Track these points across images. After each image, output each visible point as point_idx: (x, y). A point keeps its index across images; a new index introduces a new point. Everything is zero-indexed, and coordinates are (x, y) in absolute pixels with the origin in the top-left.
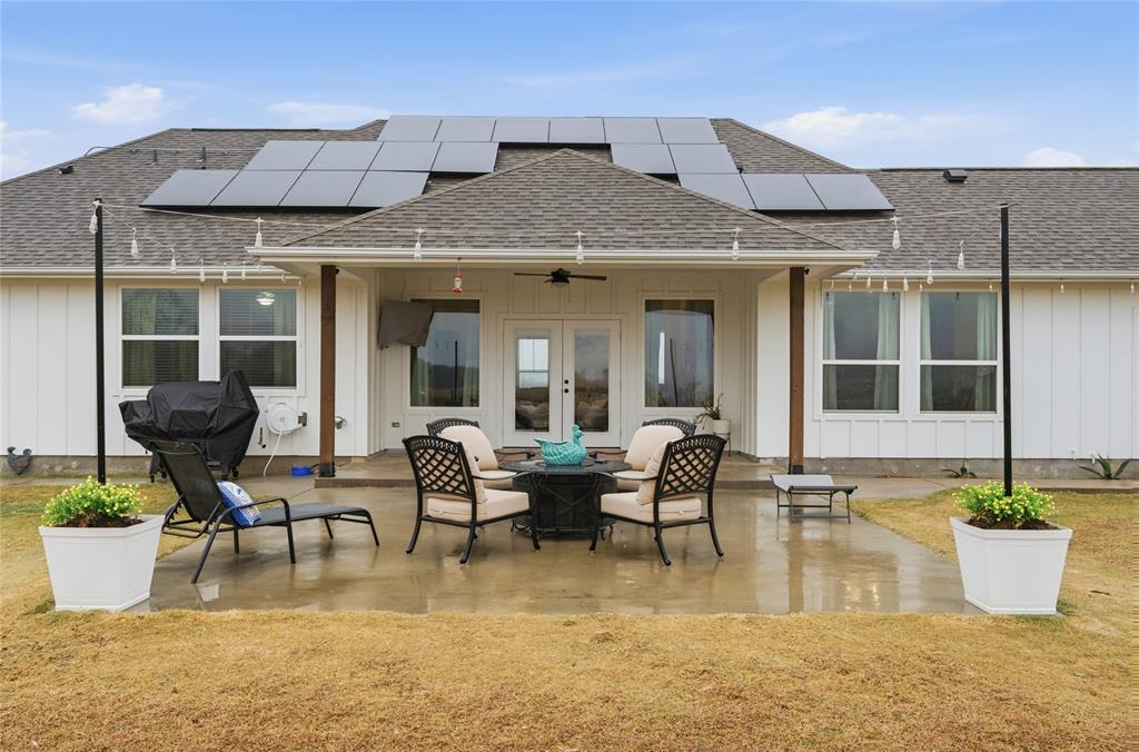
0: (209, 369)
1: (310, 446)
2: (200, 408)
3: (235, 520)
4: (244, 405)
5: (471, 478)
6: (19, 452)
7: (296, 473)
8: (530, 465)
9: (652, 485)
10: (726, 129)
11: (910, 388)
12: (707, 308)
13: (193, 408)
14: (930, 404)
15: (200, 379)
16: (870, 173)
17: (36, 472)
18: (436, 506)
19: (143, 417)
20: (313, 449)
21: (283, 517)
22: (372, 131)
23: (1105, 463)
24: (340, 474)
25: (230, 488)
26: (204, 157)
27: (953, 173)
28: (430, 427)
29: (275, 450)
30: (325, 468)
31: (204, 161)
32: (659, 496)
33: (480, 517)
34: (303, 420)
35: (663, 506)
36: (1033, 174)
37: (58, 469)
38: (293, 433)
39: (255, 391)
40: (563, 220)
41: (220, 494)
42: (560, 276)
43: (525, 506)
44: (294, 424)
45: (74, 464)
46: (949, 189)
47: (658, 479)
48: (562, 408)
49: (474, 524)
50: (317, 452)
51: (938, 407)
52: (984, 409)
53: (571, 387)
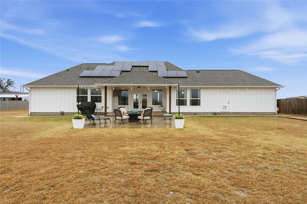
0: (89, 100)
1: (103, 111)
2: (88, 105)
3: (93, 119)
4: (94, 105)
5: (122, 114)
6: (62, 112)
7: (101, 115)
8: (130, 113)
9: (143, 115)
10: (166, 64)
11: (188, 102)
12: (161, 90)
13: (86, 105)
14: (191, 105)
15: (88, 101)
16: (186, 71)
17: (64, 114)
18: (118, 118)
19: (80, 107)
20: (104, 111)
21: (99, 119)
22: (113, 64)
23: (215, 113)
24: (107, 115)
25: (93, 115)
26: (88, 68)
27: (198, 71)
28: (118, 108)
29: (98, 111)
30: (105, 114)
31: (88, 69)
32: (144, 116)
33: (123, 119)
34: (102, 107)
35: (144, 117)
36: (209, 71)
37: (68, 114)
38: (101, 109)
39: (96, 103)
40: (138, 80)
41: (91, 116)
42: (139, 87)
43: (129, 118)
44: (101, 108)
45: (70, 113)
46: (197, 73)
47: (144, 114)
48: (140, 105)
49: (122, 120)
50: (104, 112)
51: (193, 105)
52: (199, 105)
53: (141, 102)
